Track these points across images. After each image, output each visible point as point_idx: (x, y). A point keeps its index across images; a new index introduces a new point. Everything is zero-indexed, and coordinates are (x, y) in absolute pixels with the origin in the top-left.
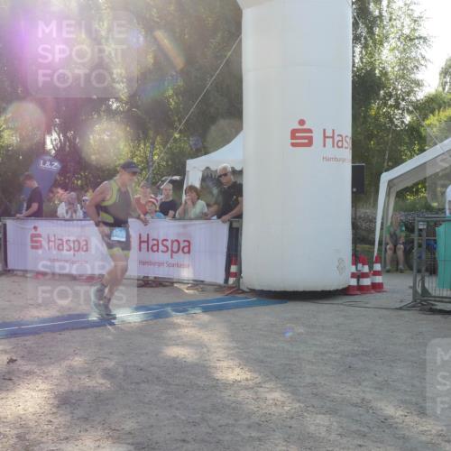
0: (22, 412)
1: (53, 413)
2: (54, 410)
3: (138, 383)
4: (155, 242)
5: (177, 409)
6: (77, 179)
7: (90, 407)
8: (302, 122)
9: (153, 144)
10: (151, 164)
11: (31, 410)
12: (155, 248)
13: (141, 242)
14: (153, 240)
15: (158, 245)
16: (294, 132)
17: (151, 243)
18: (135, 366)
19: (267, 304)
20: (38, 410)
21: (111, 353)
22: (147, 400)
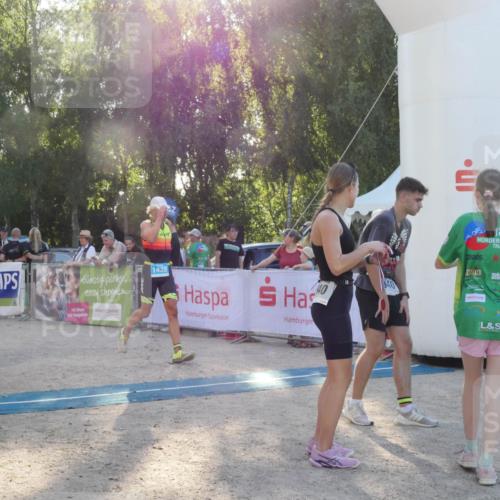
0: (177, 487)
1: (212, 490)
2: (212, 487)
3: (299, 460)
4: (302, 297)
5: (346, 493)
6: (209, 222)
7: (250, 485)
8: (468, 163)
9: (292, 184)
10: (289, 206)
11: (186, 484)
12: (302, 303)
13: (286, 296)
14: (300, 294)
15: (306, 300)
16: (459, 174)
17: (298, 298)
18: (293, 440)
19: (432, 373)
20: (195, 486)
21: (264, 423)
22: (311, 481)
